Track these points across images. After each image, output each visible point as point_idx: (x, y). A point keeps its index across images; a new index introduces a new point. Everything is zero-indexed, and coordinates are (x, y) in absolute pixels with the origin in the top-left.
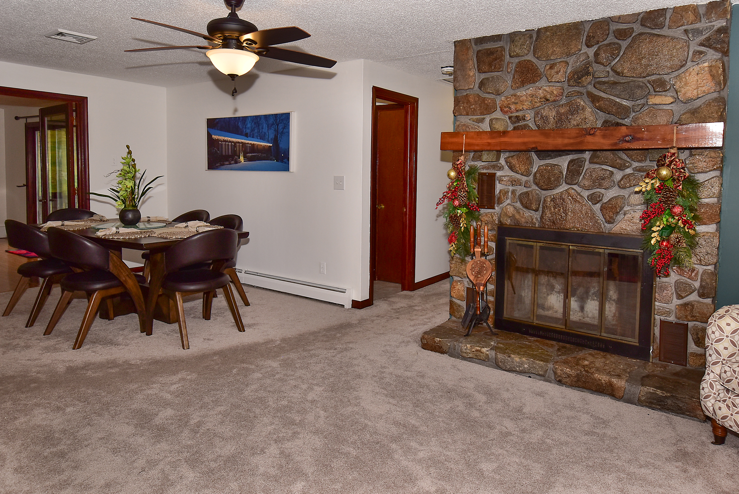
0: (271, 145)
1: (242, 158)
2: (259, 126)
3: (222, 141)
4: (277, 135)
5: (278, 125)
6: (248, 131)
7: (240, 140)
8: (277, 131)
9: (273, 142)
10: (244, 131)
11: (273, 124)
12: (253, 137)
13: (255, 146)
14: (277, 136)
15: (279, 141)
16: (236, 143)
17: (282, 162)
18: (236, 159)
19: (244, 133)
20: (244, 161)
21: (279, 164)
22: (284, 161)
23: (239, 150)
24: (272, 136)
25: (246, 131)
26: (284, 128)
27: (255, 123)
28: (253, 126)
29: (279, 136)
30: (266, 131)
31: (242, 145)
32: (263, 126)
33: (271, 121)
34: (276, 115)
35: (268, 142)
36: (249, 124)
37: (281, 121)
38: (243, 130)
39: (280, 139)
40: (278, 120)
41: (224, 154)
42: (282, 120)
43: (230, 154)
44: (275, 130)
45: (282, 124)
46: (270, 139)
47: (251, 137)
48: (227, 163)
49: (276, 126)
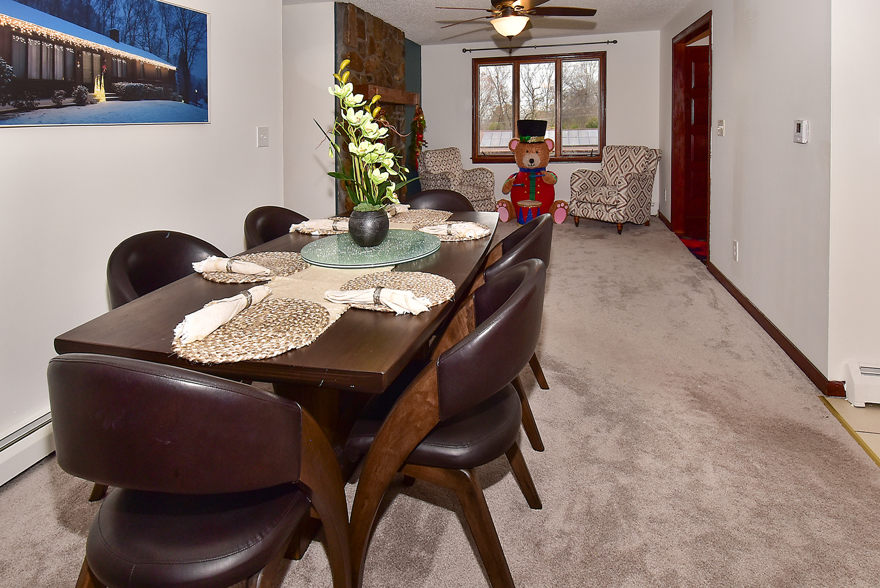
0: (174, 68)
1: (99, 92)
2: (146, 22)
3: (26, 36)
4: (186, 50)
5: (187, 32)
6: (119, 27)
7: (92, 45)
8: (184, 41)
9: (177, 62)
10: (108, 23)
11: (177, 27)
12: (132, 44)
13: (138, 65)
14: (186, 53)
15: (189, 64)
16: (79, 51)
17: (196, 104)
18: (81, 92)
19: (107, 29)
20: (107, 100)
21: (190, 107)
22: (199, 102)
23: (92, 70)
24: (175, 50)
25: (112, 26)
26: (198, 40)
27: (137, 13)
28: (134, 19)
29: (189, 54)
30: (164, 37)
31: (102, 60)
32: (156, 25)
33: (174, 19)
34: (183, 11)
35: (168, 60)
36: (122, 10)
37: (192, 25)
38: (105, 22)
39: (191, 59)
40: (187, 22)
41: (33, 74)
42: (194, 23)
43: (59, 74)
44: (181, 40)
45: (194, 32)
46: (171, 55)
47: (128, 42)
48: (49, 102)
49: (184, 33)
